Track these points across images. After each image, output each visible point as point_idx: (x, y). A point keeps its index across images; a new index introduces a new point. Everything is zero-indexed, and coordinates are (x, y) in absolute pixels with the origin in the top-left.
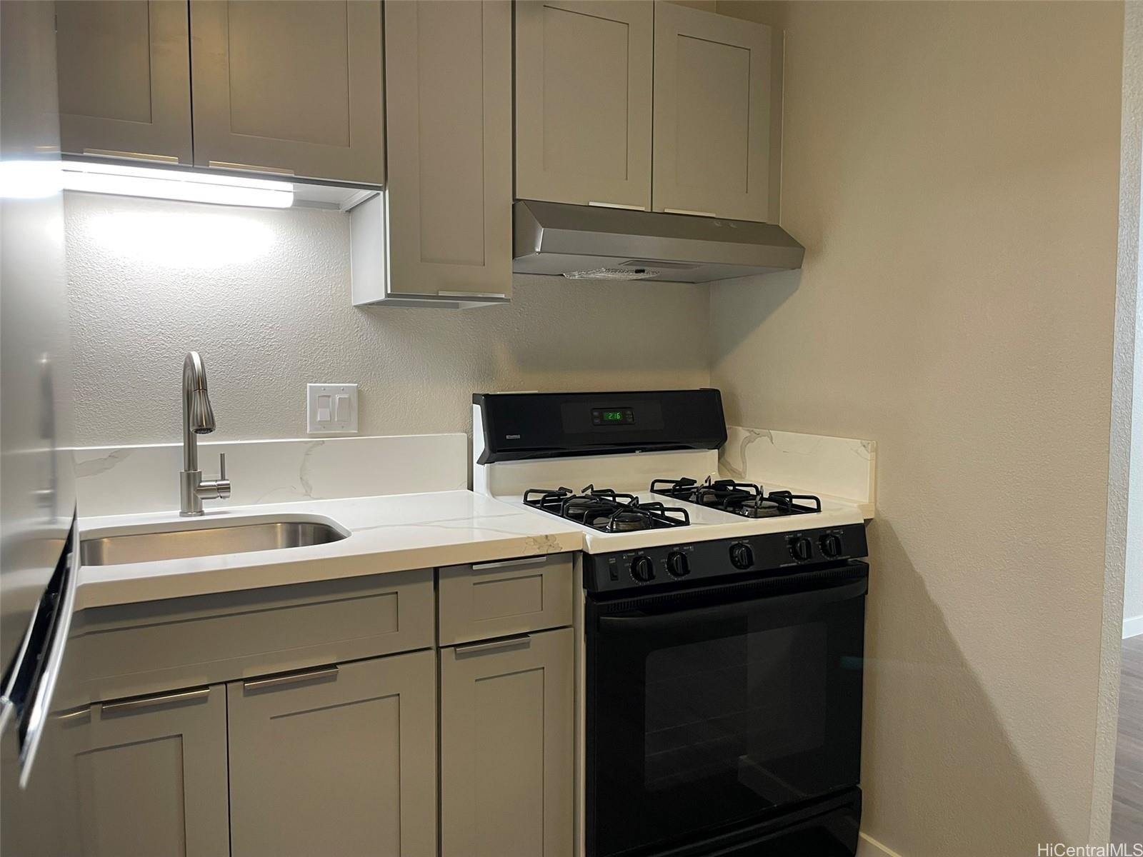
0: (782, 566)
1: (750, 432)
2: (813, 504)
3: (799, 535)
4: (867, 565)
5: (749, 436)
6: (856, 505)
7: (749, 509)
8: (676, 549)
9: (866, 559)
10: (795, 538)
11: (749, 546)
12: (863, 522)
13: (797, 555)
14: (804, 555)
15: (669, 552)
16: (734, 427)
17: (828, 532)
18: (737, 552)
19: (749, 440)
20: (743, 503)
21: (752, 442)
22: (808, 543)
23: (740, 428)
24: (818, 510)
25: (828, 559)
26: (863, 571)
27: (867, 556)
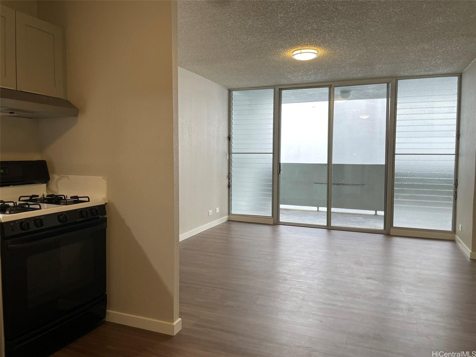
0: (77, 221)
1: (59, 176)
2: (87, 199)
3: (83, 209)
4: (106, 218)
5: (59, 178)
6: (101, 198)
7: (63, 203)
8: (37, 218)
9: (105, 216)
10: (81, 211)
11: (66, 214)
12: (104, 204)
13: (83, 217)
14: (85, 216)
15: (35, 219)
16: (53, 175)
17: (93, 208)
18: (61, 217)
19: (59, 179)
20: (61, 201)
21: (61, 180)
22: (86, 212)
23: (55, 175)
24: (89, 201)
25: (93, 217)
26: (105, 220)
27: (106, 215)
